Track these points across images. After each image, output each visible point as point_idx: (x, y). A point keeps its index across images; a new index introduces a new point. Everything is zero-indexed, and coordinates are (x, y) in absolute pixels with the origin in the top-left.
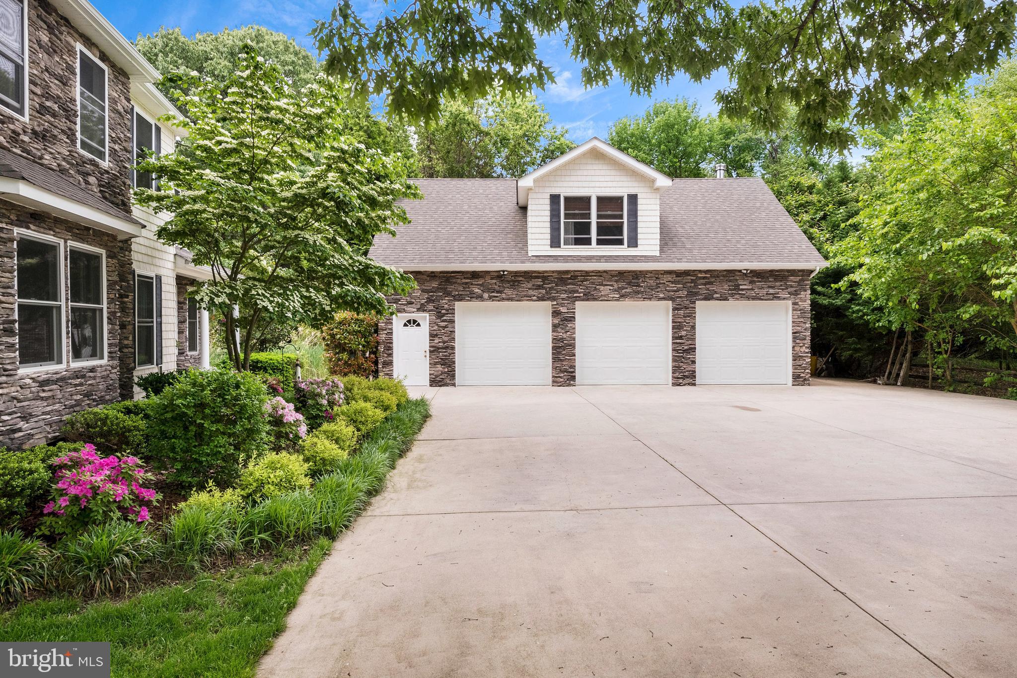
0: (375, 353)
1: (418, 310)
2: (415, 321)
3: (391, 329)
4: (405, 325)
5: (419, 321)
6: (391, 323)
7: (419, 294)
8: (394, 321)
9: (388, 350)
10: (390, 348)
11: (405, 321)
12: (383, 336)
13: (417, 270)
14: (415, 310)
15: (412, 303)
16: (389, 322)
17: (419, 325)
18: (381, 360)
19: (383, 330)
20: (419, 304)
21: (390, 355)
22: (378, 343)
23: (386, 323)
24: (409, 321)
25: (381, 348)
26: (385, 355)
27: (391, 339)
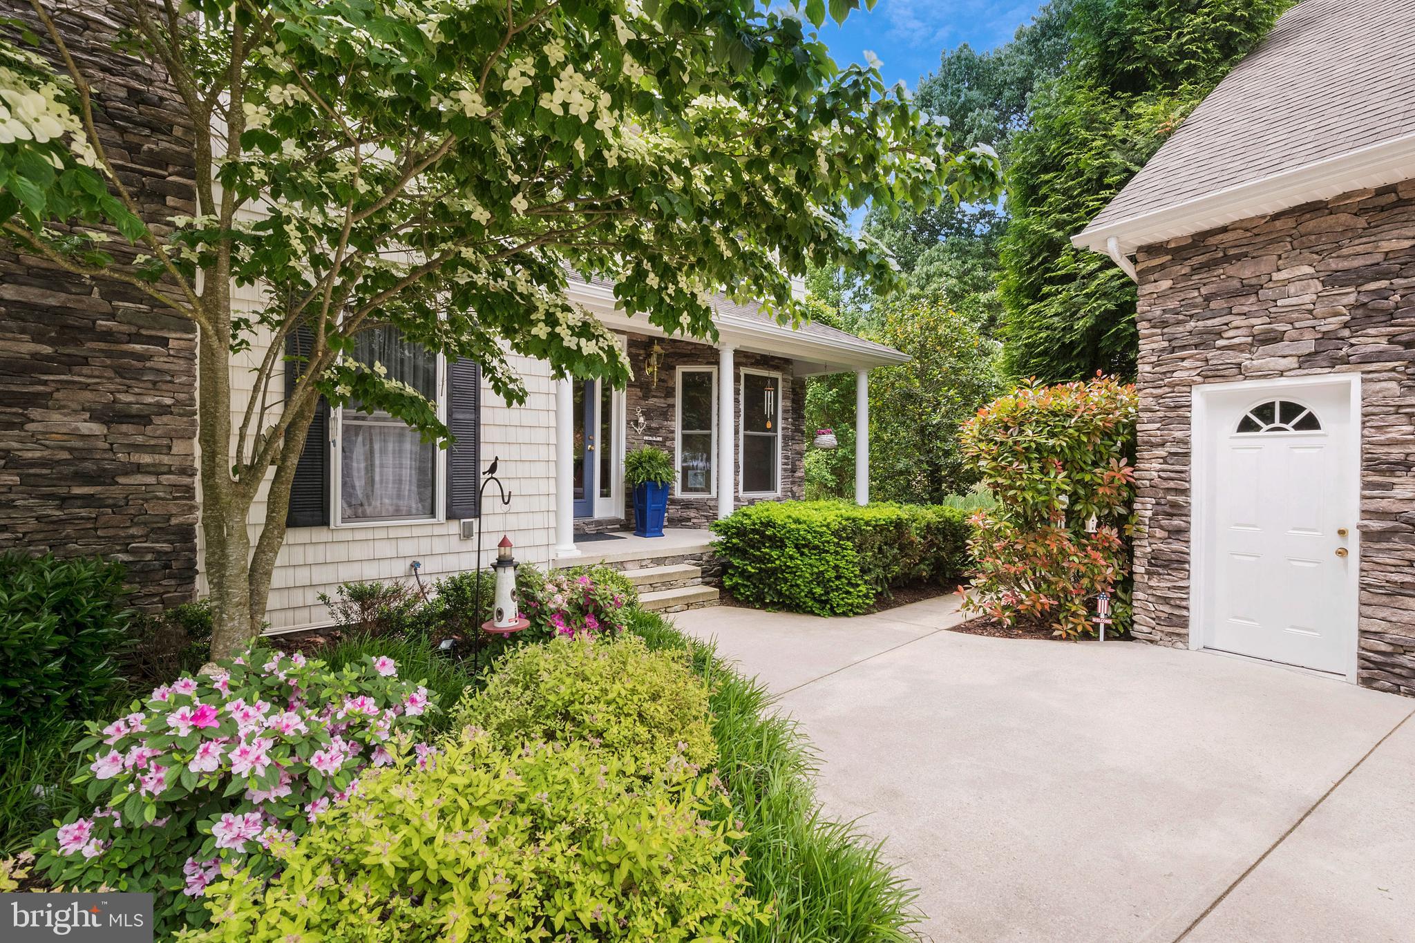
0: (1119, 522)
1: (1306, 361)
2: (1289, 410)
3: (1185, 442)
4: (1246, 425)
5: (1311, 407)
6: (1186, 421)
7: (1308, 298)
8: (1198, 414)
9: (1171, 515)
10: (1177, 510)
11: (1246, 411)
12: (1151, 467)
13: (1301, 200)
14: (1292, 362)
15: (1276, 338)
16: (1178, 414)
17: (1310, 423)
18: (1143, 549)
19: (1153, 446)
20: (1309, 335)
21: (1180, 533)
22: (1132, 487)
23: (1165, 422)
24: (1265, 412)
25: (1145, 508)
26: (1159, 533)
27: (1183, 476)
